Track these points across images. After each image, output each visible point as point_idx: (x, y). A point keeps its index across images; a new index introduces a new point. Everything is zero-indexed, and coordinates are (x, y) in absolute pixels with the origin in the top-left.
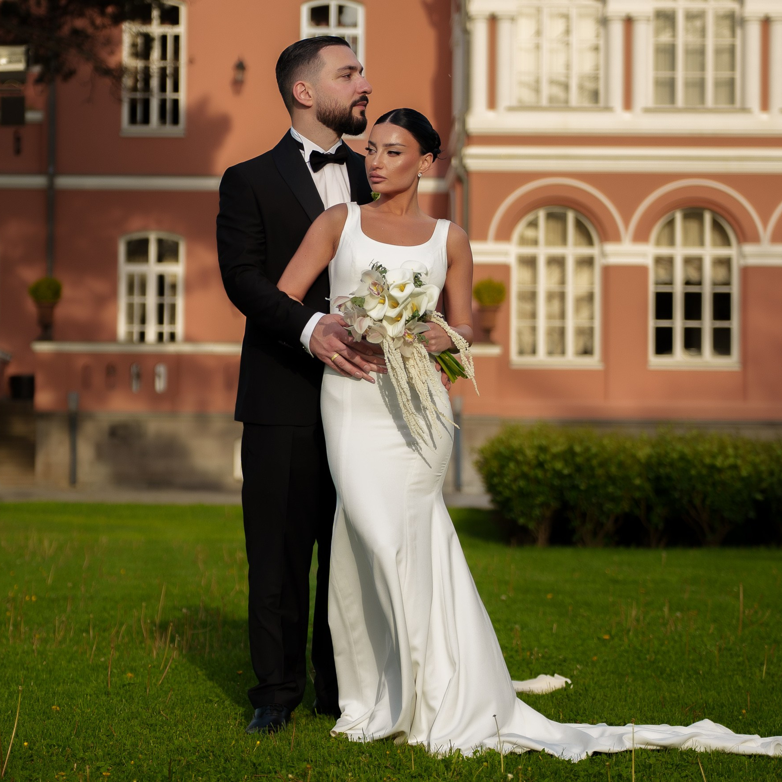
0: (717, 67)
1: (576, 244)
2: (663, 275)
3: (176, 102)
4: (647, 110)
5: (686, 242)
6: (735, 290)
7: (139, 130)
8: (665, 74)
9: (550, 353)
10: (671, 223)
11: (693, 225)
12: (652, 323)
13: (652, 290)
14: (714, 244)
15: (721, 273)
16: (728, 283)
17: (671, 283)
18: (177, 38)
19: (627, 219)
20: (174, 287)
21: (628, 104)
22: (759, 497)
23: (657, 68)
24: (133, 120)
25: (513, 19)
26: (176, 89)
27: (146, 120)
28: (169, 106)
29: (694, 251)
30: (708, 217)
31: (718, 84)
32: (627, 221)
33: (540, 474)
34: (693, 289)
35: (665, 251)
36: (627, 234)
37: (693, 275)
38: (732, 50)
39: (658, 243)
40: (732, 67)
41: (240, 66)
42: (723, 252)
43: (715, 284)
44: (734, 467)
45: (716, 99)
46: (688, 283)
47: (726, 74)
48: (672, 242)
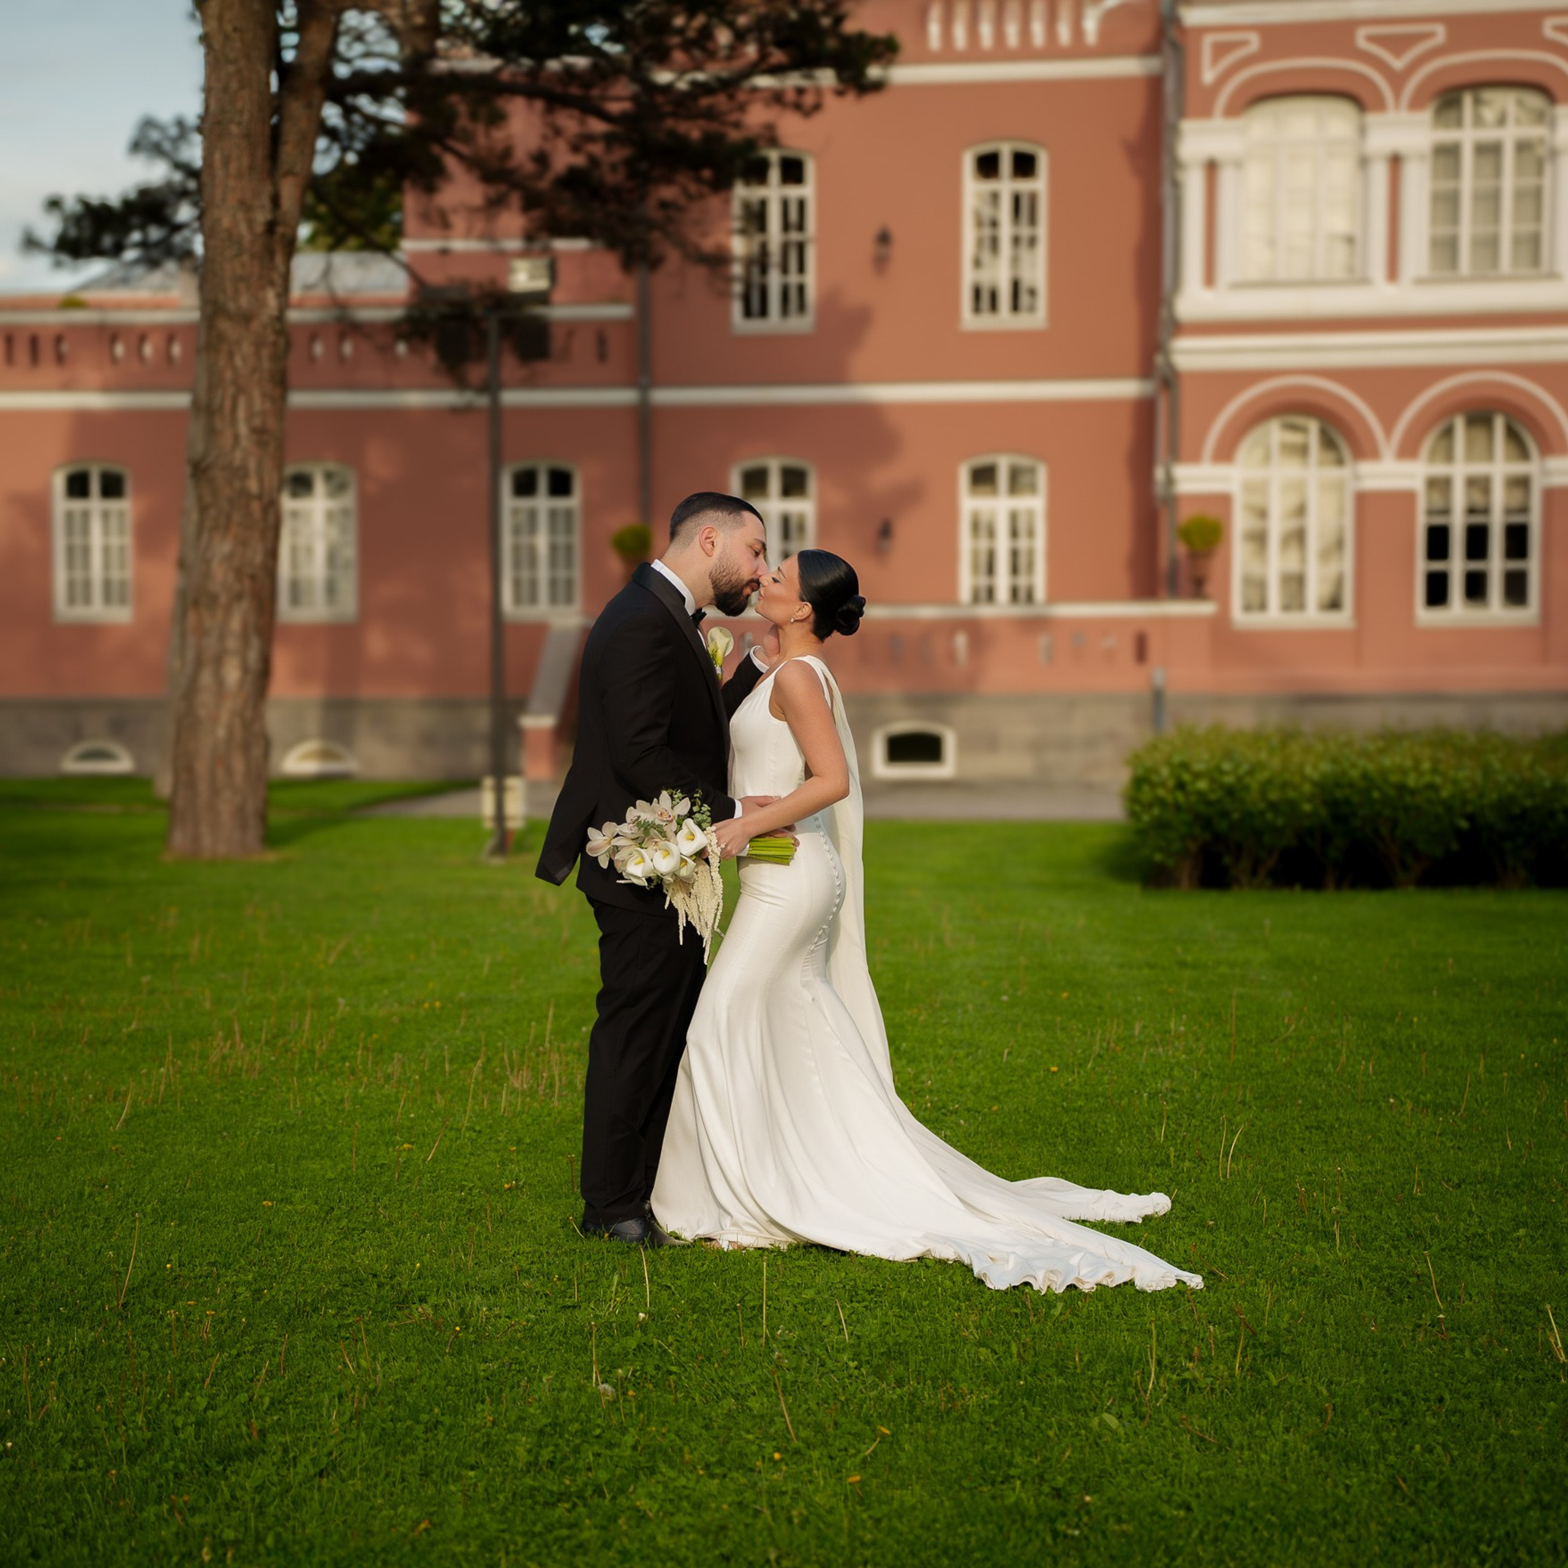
0: (1517, 217)
1: (1322, 463)
2: (1438, 502)
3: (801, 289)
4: (1420, 282)
5: (1470, 456)
6: (1535, 521)
7: (756, 326)
8: (1444, 230)
9: (1286, 607)
10: (1448, 433)
11: (1480, 434)
12: (1421, 566)
13: (1421, 523)
14: (1509, 458)
15: (1517, 498)
16: (1524, 510)
17: (1446, 511)
18: (801, 204)
19: (1388, 427)
20: (801, 528)
21: (1393, 272)
22: (1464, 824)
23: (1434, 220)
24: (748, 313)
25: (1238, 164)
26: (801, 269)
27: (764, 312)
28: (793, 295)
29: (1479, 469)
30: (1499, 424)
31: (1517, 241)
32: (1388, 429)
33: (1180, 797)
34: (1478, 519)
35: (1440, 469)
36: (1388, 448)
37: (1478, 499)
38: (1537, 194)
39: (1432, 458)
40: (1538, 216)
41: (884, 238)
42: (1519, 468)
43: (1508, 511)
44: (1432, 787)
45: (1516, 261)
46: (1471, 511)
47: (1527, 227)
48: (1449, 457)
